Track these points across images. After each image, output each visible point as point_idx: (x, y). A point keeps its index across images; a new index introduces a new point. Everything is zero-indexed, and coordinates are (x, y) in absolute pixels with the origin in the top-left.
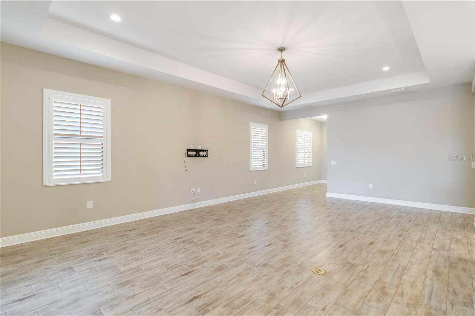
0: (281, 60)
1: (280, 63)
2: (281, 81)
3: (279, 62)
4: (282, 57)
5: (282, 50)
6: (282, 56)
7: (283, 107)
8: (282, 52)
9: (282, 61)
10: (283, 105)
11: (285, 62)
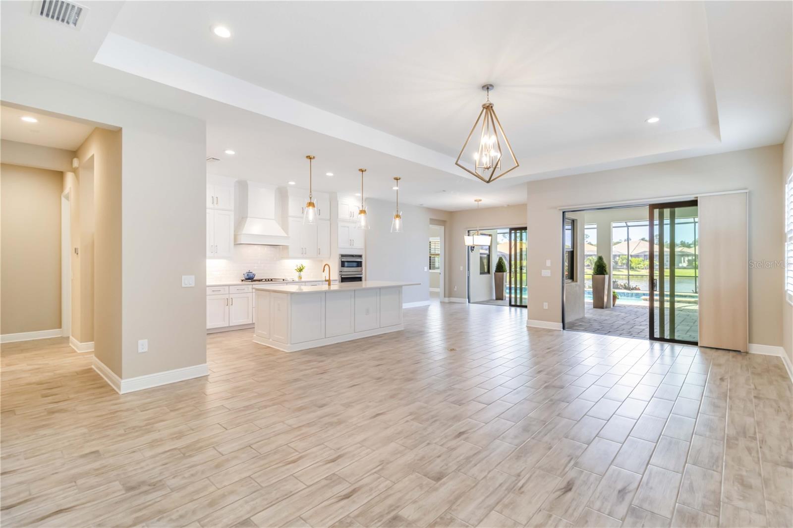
0: (488, 105)
1: (485, 110)
2: (488, 140)
3: (484, 108)
4: (488, 101)
5: (487, 87)
6: (488, 98)
7: (490, 183)
8: (489, 92)
9: (488, 108)
10: (492, 179)
11: (493, 108)
